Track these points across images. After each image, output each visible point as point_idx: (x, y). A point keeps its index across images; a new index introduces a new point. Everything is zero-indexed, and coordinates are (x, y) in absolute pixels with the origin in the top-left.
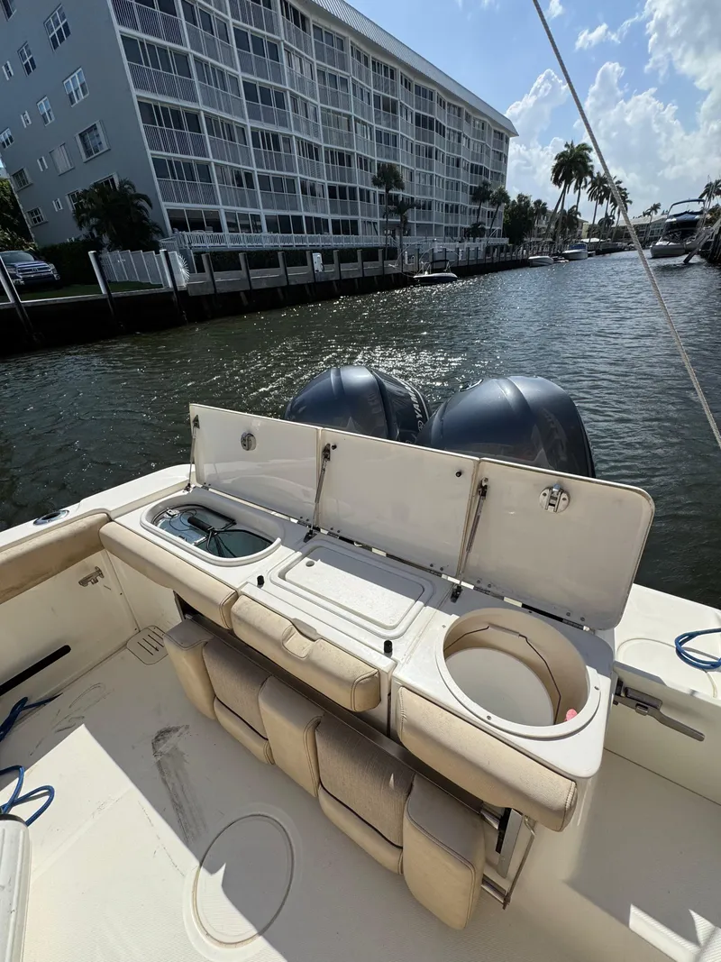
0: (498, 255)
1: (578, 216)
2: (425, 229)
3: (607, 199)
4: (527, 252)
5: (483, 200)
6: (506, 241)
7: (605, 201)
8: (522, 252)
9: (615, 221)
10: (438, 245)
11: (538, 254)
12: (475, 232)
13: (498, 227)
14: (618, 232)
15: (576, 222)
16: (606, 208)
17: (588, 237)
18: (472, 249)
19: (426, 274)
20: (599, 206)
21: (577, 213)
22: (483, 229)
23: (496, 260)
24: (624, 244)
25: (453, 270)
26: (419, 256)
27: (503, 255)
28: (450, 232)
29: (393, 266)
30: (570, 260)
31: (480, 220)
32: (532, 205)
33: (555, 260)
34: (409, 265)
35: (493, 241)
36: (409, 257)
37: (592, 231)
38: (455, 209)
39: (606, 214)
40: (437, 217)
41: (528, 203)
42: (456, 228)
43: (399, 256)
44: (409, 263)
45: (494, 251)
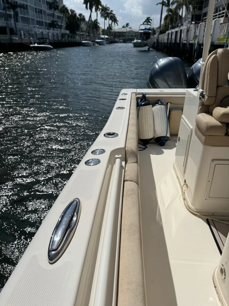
0: (68, 39)
1: (98, 24)
2: (26, 20)
3: (108, 18)
4: (80, 39)
5: (55, 9)
6: (68, 32)
7: (107, 19)
9: (113, 28)
10: (38, 30)
11: (85, 40)
12: (52, 25)
13: (64, 25)
14: (114, 34)
15: (97, 27)
16: (108, 22)
17: (103, 34)
18: (55, 34)
19: (36, 45)
20: (105, 21)
21: (97, 23)
22: (57, 24)
23: (67, 41)
24: (118, 40)
25: (50, 44)
26: (29, 35)
27: (70, 39)
28: (40, 23)
29: (16, 38)
30: (100, 45)
31: (54, 20)
32: (78, 15)
33: (94, 44)
34: (26, 40)
35: (63, 31)
36: (24, 34)
37: (104, 32)
38: (41, 12)
39: (109, 25)
40: (31, 15)
41: (75, 14)
42: (42, 22)
43: (19, 34)
44: (24, 37)
45: (65, 36)
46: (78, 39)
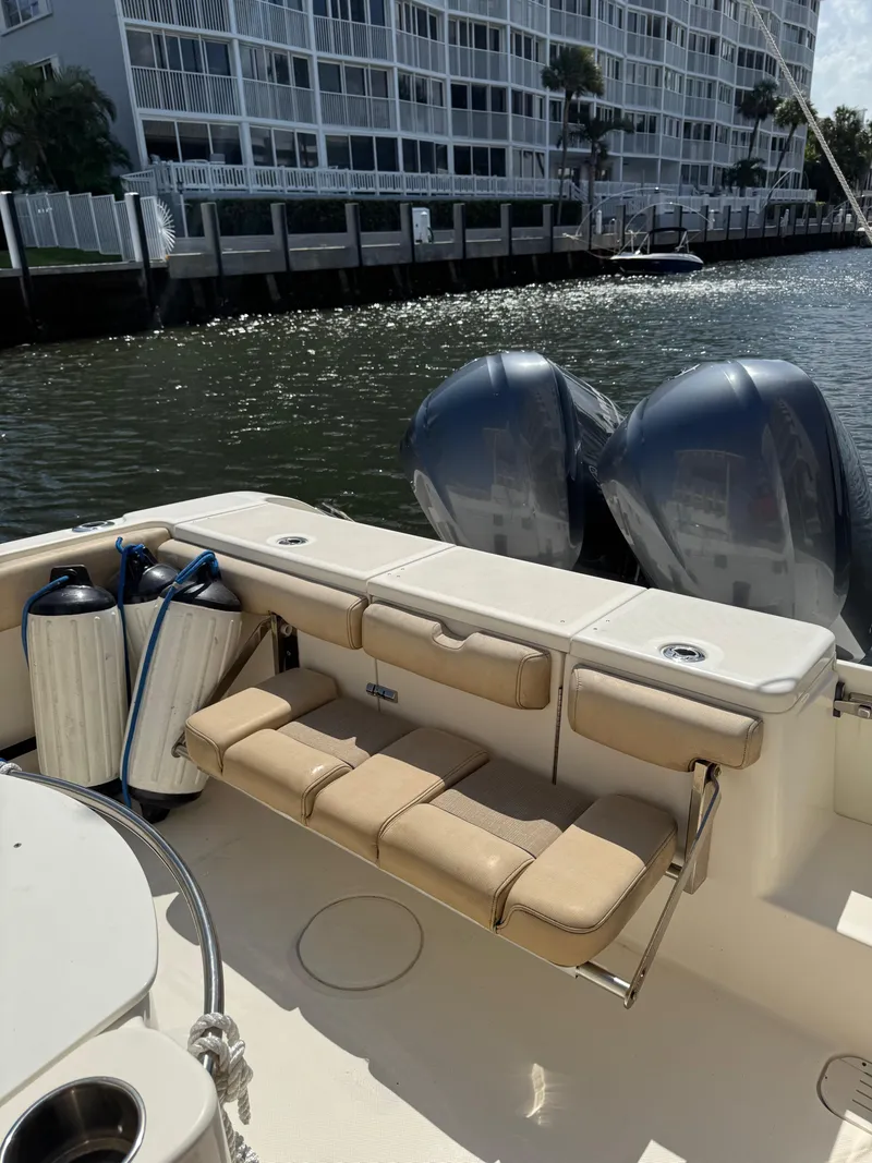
0: (791, 222)
2: (642, 169)
4: (854, 218)
5: (763, 116)
6: (810, 195)
8: (841, 220)
10: (665, 200)
12: (744, 175)
13: (793, 169)
18: (736, 209)
19: (637, 255)
22: (762, 173)
23: (787, 231)
25: (694, 248)
26: (626, 219)
27: (801, 223)
28: (693, 176)
29: (571, 237)
31: (756, 154)
32: (866, 129)
34: (604, 238)
35: (781, 195)
36: (606, 221)
38: (704, 132)
40: (667, 146)
41: (857, 125)
42: (705, 168)
43: (585, 218)
44: (604, 232)
45: (783, 214)
46: (844, 219)
